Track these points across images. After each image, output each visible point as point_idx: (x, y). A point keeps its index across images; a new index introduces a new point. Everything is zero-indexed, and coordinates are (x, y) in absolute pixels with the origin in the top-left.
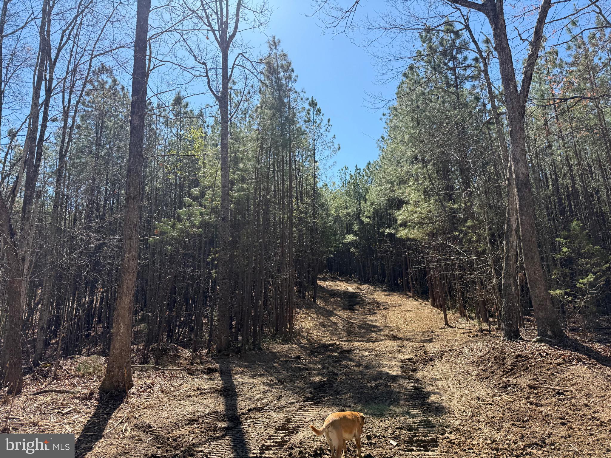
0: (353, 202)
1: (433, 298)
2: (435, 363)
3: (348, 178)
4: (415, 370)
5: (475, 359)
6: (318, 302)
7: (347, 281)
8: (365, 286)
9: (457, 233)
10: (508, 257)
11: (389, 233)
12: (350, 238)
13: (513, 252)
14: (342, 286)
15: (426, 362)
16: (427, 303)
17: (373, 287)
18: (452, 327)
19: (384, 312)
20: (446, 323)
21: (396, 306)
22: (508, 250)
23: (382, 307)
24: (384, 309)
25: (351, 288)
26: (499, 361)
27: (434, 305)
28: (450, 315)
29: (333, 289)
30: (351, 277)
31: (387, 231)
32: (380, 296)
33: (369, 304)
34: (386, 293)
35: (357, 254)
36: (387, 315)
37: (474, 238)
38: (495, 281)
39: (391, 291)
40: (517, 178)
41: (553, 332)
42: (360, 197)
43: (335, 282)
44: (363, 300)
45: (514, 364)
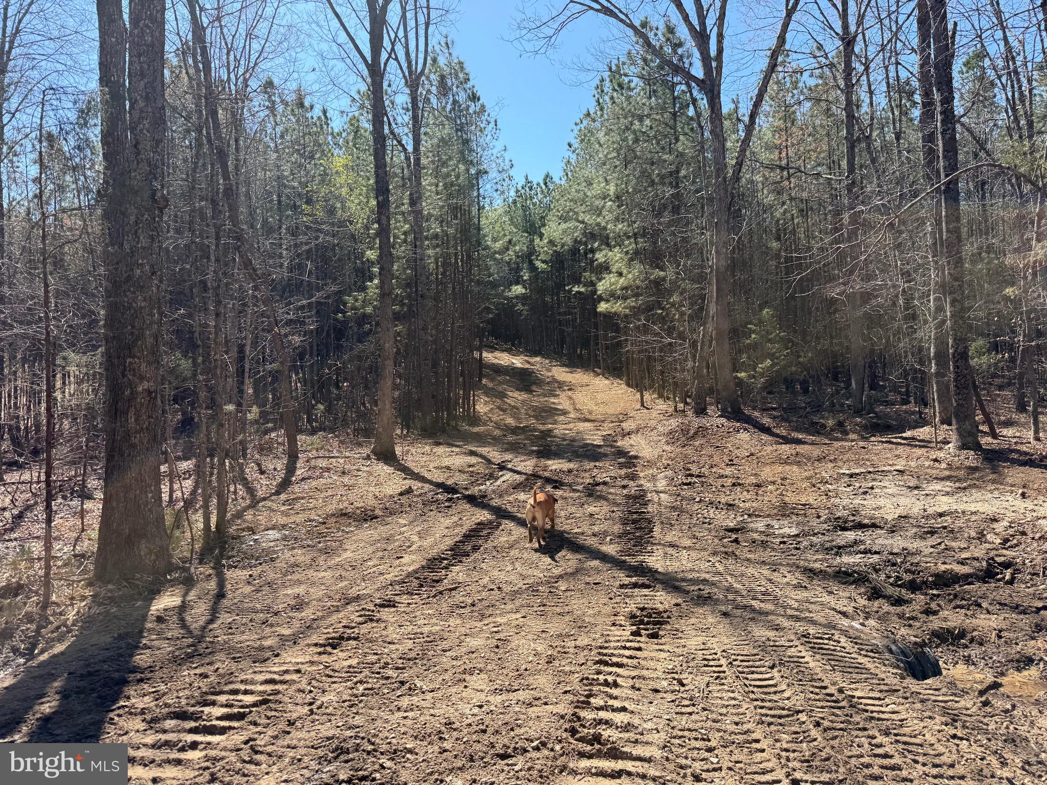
0: (522, 236)
1: (628, 376)
2: (632, 436)
3: (512, 193)
4: (616, 441)
5: (666, 431)
6: (484, 381)
7: (509, 351)
8: (538, 359)
9: (660, 311)
10: (703, 342)
11: (578, 292)
12: (518, 290)
13: (708, 338)
14: (503, 359)
15: (624, 436)
16: (621, 382)
17: (547, 361)
18: (648, 409)
19: (570, 393)
20: (642, 405)
21: (582, 386)
22: (703, 335)
23: (566, 388)
24: (569, 390)
25: (518, 362)
26: (684, 431)
27: (628, 385)
28: (647, 396)
29: (493, 364)
30: (513, 345)
31: (576, 289)
32: (560, 373)
33: (548, 383)
34: (567, 370)
35: (525, 312)
36: (574, 396)
37: (677, 317)
38: (690, 364)
39: (574, 367)
40: (717, 269)
41: (732, 409)
42: (533, 228)
43: (492, 352)
44: (539, 379)
45: (696, 433)
